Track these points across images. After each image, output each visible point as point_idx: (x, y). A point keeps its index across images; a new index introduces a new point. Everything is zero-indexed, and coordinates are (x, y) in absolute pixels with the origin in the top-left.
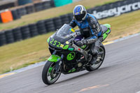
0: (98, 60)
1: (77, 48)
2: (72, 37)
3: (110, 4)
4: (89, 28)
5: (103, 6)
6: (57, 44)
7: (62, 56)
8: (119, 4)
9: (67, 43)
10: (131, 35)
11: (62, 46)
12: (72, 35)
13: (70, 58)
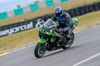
0: (70, 42)
1: (57, 34)
2: (54, 27)
4: (65, 21)
6: (45, 31)
7: (47, 39)
8: (11, 26)
9: (51, 31)
10: (20, 48)
11: (47, 33)
12: (54, 26)
13: (52, 40)
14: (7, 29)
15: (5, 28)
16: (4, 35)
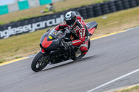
3: (25, 20)
5: (18, 22)
8: (34, 20)
14: (28, 24)
15: (26, 22)
16: (24, 33)
